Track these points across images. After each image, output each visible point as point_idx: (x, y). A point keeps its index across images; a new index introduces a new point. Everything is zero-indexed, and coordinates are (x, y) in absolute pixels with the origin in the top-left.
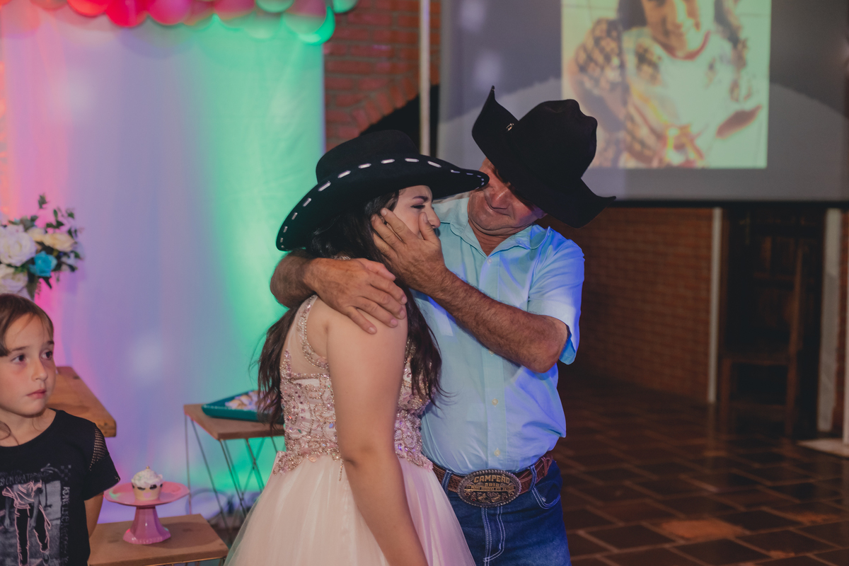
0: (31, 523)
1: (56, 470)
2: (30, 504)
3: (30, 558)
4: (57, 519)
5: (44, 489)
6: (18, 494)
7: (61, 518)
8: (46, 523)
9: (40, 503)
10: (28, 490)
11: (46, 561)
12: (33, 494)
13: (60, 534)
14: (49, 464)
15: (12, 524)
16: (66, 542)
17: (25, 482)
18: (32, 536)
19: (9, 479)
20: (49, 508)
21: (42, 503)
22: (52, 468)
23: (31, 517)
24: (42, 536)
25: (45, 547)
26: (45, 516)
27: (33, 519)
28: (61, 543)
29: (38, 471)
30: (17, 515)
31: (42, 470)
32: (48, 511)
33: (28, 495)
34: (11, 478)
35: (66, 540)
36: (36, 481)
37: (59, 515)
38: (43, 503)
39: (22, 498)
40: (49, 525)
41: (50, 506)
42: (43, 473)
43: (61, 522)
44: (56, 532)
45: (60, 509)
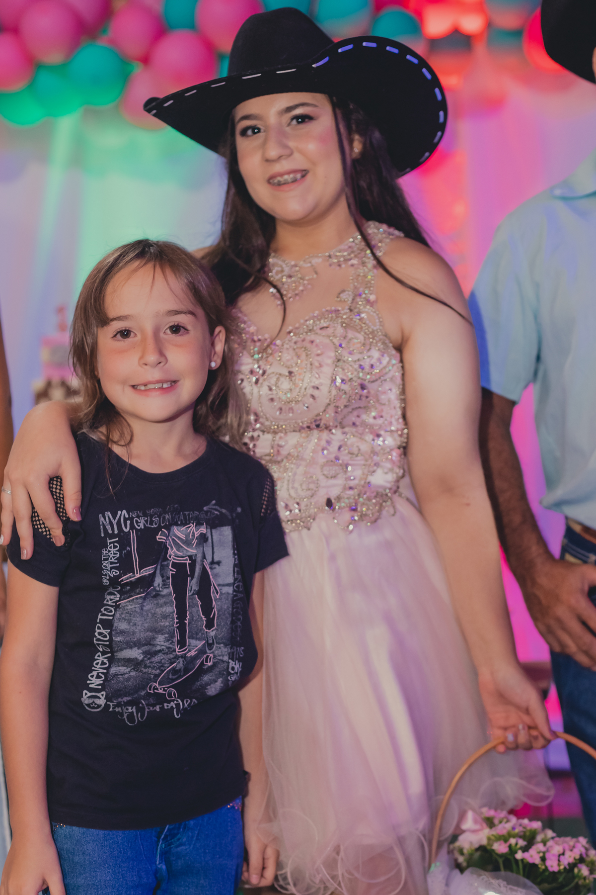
0: (193, 585)
1: (224, 511)
2: (190, 557)
3: (189, 638)
4: (228, 585)
5: (209, 535)
6: (173, 540)
7: (234, 583)
8: (212, 589)
9: (204, 557)
10: (187, 535)
11: (210, 646)
12: (195, 541)
13: (233, 608)
14: (214, 502)
15: (165, 585)
16: (239, 624)
17: (183, 524)
18: (193, 605)
19: (164, 518)
20: (217, 566)
21: (207, 557)
22: (217, 507)
23: (192, 576)
24: (207, 608)
25: (210, 625)
26: (211, 577)
27: (195, 580)
28: (233, 622)
29: (200, 510)
30: (171, 571)
31: (205, 508)
32: (215, 571)
33: (188, 543)
34: (167, 517)
35: (239, 620)
36: (199, 524)
37: (230, 580)
38: (209, 558)
39: (179, 547)
40: (217, 593)
41: (219, 563)
42: (207, 512)
43: (234, 591)
44: (227, 605)
45: (232, 569)
